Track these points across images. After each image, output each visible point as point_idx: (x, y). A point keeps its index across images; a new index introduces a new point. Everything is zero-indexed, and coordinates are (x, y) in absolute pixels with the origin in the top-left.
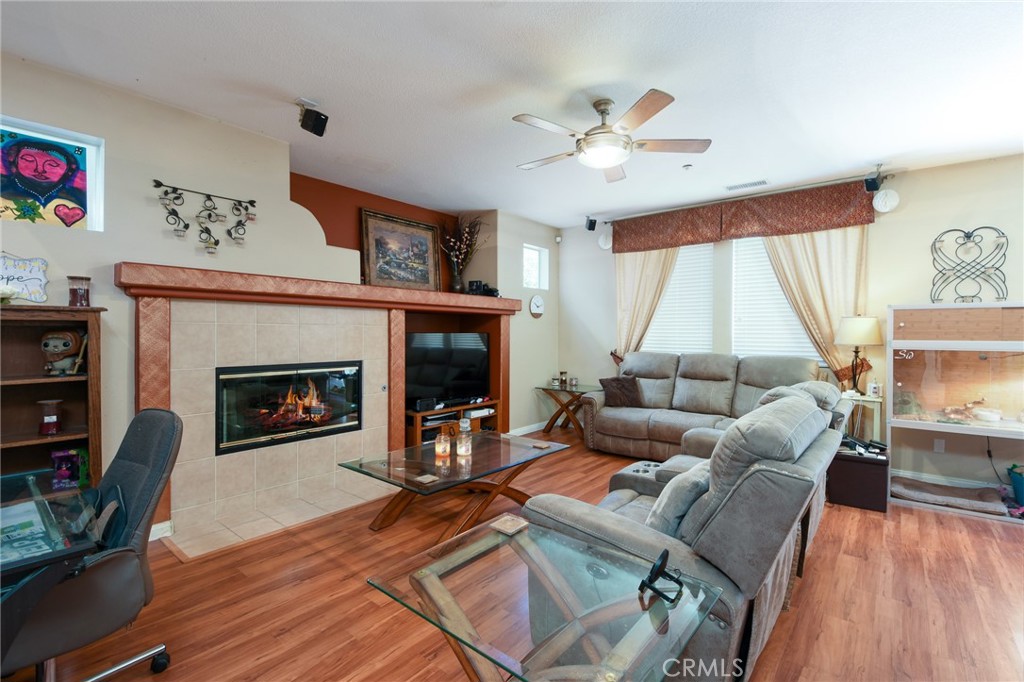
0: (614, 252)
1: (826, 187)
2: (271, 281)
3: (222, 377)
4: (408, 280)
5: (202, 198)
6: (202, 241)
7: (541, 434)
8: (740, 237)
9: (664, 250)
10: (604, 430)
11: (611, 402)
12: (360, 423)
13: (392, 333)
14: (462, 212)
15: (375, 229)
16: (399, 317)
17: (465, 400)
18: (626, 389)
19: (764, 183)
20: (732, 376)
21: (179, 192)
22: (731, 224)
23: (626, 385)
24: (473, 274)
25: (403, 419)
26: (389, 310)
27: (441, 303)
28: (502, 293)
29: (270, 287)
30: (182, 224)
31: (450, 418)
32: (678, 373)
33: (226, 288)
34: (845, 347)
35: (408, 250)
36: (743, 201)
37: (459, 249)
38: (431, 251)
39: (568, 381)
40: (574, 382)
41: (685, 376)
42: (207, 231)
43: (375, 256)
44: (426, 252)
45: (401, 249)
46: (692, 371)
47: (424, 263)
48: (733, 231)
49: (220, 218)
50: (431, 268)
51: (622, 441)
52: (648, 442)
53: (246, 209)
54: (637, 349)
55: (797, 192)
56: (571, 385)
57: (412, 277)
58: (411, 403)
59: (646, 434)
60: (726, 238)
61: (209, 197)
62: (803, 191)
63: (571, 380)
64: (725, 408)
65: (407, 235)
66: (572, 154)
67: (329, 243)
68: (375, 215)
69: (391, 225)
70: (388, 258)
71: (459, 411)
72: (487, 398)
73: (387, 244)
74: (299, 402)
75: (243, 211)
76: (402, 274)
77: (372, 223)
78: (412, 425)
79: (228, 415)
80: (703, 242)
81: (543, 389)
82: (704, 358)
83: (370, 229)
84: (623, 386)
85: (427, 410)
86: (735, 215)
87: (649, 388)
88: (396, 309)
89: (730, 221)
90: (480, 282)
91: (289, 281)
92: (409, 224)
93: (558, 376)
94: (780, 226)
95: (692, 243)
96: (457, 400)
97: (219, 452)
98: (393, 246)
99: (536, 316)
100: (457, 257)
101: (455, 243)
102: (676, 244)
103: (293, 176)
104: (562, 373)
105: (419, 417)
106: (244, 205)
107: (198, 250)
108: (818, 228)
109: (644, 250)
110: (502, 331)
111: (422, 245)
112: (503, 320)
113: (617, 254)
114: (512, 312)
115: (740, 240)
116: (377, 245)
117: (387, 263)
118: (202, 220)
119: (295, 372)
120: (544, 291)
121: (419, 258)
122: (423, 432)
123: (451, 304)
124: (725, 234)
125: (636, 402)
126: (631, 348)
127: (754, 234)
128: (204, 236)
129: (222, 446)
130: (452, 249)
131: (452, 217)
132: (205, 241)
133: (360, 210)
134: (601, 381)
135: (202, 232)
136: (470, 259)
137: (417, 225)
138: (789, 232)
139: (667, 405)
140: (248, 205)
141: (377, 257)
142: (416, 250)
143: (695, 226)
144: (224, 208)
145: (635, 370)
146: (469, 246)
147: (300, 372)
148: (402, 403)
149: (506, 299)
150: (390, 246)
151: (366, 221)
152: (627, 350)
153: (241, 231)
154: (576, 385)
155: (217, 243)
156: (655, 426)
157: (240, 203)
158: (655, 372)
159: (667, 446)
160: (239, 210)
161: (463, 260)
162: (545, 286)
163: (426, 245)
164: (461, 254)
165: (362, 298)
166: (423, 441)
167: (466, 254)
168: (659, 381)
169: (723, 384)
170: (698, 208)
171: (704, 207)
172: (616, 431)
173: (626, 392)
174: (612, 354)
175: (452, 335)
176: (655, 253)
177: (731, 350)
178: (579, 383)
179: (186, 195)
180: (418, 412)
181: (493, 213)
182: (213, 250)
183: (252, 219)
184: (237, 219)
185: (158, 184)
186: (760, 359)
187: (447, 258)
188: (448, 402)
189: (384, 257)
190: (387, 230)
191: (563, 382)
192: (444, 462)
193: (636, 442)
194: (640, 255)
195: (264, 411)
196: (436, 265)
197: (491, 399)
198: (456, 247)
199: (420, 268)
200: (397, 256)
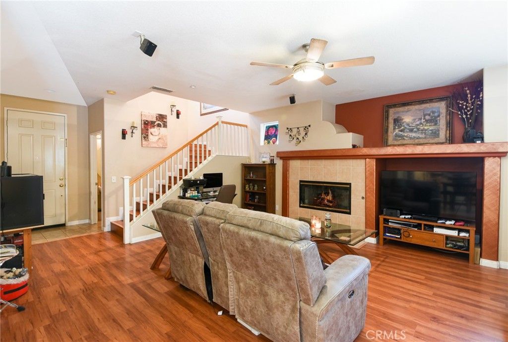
3: (301, 184)
5: (297, 129)
12: (350, 212)
15: (394, 113)
16: (371, 162)
21: (292, 129)
26: (366, 159)
30: (292, 138)
35: (420, 119)
38: (443, 115)
43: (392, 128)
44: (439, 116)
45: (414, 120)
47: (436, 124)
49: (301, 134)
50: (442, 127)
57: (422, 136)
65: (420, 110)
68: (395, 106)
69: (407, 107)
70: (402, 127)
73: (402, 120)
74: (326, 197)
76: (414, 135)
77: (392, 111)
83: (390, 115)
92: (423, 102)
97: (301, 206)
101: (463, 104)
105: (381, 218)
107: (296, 145)
111: (434, 112)
112: (488, 161)
117: (402, 131)
118: (297, 135)
121: (430, 122)
122: (385, 227)
132: (297, 142)
133: (384, 106)
135: (297, 139)
137: (431, 101)
140: (308, 127)
144: (302, 130)
150: (405, 120)
151: (388, 111)
153: (306, 136)
157: (306, 127)
163: (439, 111)
166: (385, 232)
182: (299, 144)
183: (309, 131)
184: (305, 132)
185: (288, 129)
189: (399, 128)
190: (403, 112)
196: (447, 124)
198: (464, 107)
199: (431, 129)
200: (410, 125)
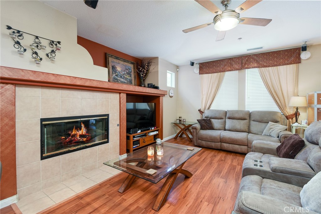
0: (200, 74)
1: (282, 51)
2: (68, 79)
3: (43, 123)
4: (125, 83)
5: (34, 38)
6: (33, 58)
7: (173, 140)
8: (249, 68)
9: (220, 73)
10: (202, 139)
11: (203, 128)
12: (108, 140)
13: (121, 103)
14: (145, 57)
15: (112, 62)
16: (124, 96)
17: (148, 128)
18: (208, 123)
19: (262, 48)
20: (248, 118)
21: (21, 33)
22: (245, 64)
23: (208, 122)
24: (149, 81)
25: (126, 137)
26: (120, 93)
27: (140, 91)
28: (160, 88)
29: (68, 82)
30: (22, 49)
31: (143, 136)
32: (227, 117)
33: (45, 81)
34: (290, 107)
35: (124, 71)
36: (250, 55)
37: (143, 72)
38: (133, 72)
39: (182, 120)
40: (184, 121)
41: (229, 118)
42: (36, 53)
43: (112, 72)
44: (131, 72)
45: (122, 70)
46: (232, 116)
47: (130, 76)
48: (246, 66)
49: (42, 48)
50: (133, 79)
51: (209, 143)
52: (220, 143)
53: (56, 45)
54: (209, 108)
55: (272, 52)
56: (183, 122)
57: (126, 82)
58: (128, 130)
59: (219, 140)
60: (244, 69)
61: (37, 37)
62: (274, 52)
63: (183, 120)
64: (247, 130)
65: (124, 65)
66: (210, 24)
67: (94, 64)
68: (112, 56)
69: (118, 61)
70: (117, 73)
71: (146, 133)
72: (156, 127)
73: (116, 68)
74: (77, 132)
75: (55, 46)
76: (122, 80)
77: (110, 59)
78: (129, 139)
79: (47, 137)
80: (235, 70)
81: (174, 123)
82: (237, 112)
83: (110, 61)
84: (206, 122)
85: (134, 133)
86: (247, 60)
87: (216, 123)
88: (123, 93)
89: (246, 63)
90: (152, 84)
91: (77, 78)
92: (125, 61)
93: (178, 118)
94: (265, 64)
95: (230, 71)
96: (145, 129)
97: (42, 158)
98: (119, 69)
99: (171, 97)
100: (143, 74)
101: (142, 69)
102: (224, 71)
103: (78, 37)
104: (180, 117)
105: (131, 136)
106: (55, 43)
107: (31, 62)
108: (280, 65)
109: (212, 73)
110: (160, 103)
111: (129, 69)
112: (161, 98)
113: (201, 75)
114: (164, 95)
115: (249, 69)
116: (112, 68)
117: (116, 76)
118: (34, 47)
119: (79, 120)
120: (173, 88)
121: (128, 74)
122: (133, 142)
123: (144, 91)
124: (243, 67)
125: (212, 128)
126: (206, 108)
127: (255, 67)
128: (34, 56)
129: (44, 155)
130: (141, 71)
131: (140, 60)
132: (35, 58)
133: (106, 54)
134: (197, 120)
135: (33, 53)
136: (148, 76)
137: (128, 62)
138: (269, 67)
139: (223, 129)
140: (57, 43)
141: (113, 73)
142: (127, 71)
143: (231, 65)
145: (210, 116)
146: (147, 71)
147: (82, 119)
148: (125, 131)
149: (162, 91)
150: (117, 69)
151: (108, 59)
152: (205, 109)
153: (54, 55)
154: (185, 122)
155: (41, 59)
156: (223, 137)
157: (53, 42)
158: (218, 117)
159: (228, 144)
160: (52, 45)
161: (145, 76)
162: (174, 86)
163: (131, 69)
164: (144, 73)
165: (110, 88)
166: (133, 146)
167: (146, 73)
168: (220, 120)
169: (245, 121)
170: (232, 58)
171: (235, 58)
172: (207, 139)
173: (208, 124)
174: (199, 110)
175: (136, 103)
176: (216, 74)
177: (245, 109)
178: (186, 121)
179: (24, 35)
180: (131, 134)
181: (156, 58)
182: (39, 62)
183: (59, 50)
184: (51, 49)
185: (9, 28)
186: (258, 112)
187: (139, 75)
188: (142, 130)
189: (115, 73)
190: (116, 63)
191: (180, 121)
192: (152, 159)
193: (215, 143)
194: (210, 75)
195: (63, 137)
196: (135, 77)
197: (157, 128)
198: (142, 71)
199: (129, 78)
200: (120, 73)
